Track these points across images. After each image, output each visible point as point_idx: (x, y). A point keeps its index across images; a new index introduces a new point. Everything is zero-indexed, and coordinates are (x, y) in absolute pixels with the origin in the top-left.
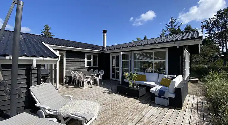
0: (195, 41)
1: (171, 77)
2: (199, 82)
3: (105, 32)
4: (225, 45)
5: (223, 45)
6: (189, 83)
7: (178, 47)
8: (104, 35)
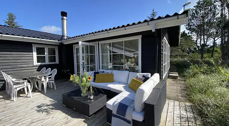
0: (178, 19)
1: (144, 76)
2: (178, 78)
3: (64, 14)
4: (202, 37)
5: (201, 37)
6: (169, 79)
7: (153, 31)
8: (62, 19)
